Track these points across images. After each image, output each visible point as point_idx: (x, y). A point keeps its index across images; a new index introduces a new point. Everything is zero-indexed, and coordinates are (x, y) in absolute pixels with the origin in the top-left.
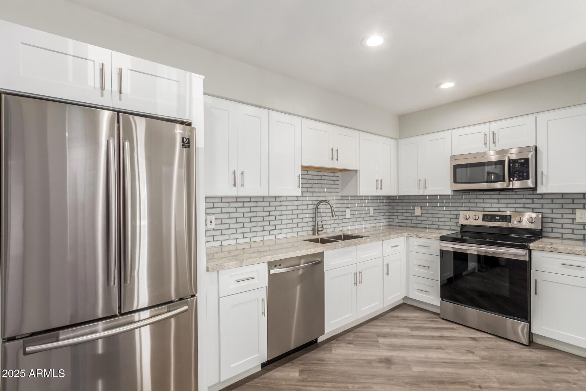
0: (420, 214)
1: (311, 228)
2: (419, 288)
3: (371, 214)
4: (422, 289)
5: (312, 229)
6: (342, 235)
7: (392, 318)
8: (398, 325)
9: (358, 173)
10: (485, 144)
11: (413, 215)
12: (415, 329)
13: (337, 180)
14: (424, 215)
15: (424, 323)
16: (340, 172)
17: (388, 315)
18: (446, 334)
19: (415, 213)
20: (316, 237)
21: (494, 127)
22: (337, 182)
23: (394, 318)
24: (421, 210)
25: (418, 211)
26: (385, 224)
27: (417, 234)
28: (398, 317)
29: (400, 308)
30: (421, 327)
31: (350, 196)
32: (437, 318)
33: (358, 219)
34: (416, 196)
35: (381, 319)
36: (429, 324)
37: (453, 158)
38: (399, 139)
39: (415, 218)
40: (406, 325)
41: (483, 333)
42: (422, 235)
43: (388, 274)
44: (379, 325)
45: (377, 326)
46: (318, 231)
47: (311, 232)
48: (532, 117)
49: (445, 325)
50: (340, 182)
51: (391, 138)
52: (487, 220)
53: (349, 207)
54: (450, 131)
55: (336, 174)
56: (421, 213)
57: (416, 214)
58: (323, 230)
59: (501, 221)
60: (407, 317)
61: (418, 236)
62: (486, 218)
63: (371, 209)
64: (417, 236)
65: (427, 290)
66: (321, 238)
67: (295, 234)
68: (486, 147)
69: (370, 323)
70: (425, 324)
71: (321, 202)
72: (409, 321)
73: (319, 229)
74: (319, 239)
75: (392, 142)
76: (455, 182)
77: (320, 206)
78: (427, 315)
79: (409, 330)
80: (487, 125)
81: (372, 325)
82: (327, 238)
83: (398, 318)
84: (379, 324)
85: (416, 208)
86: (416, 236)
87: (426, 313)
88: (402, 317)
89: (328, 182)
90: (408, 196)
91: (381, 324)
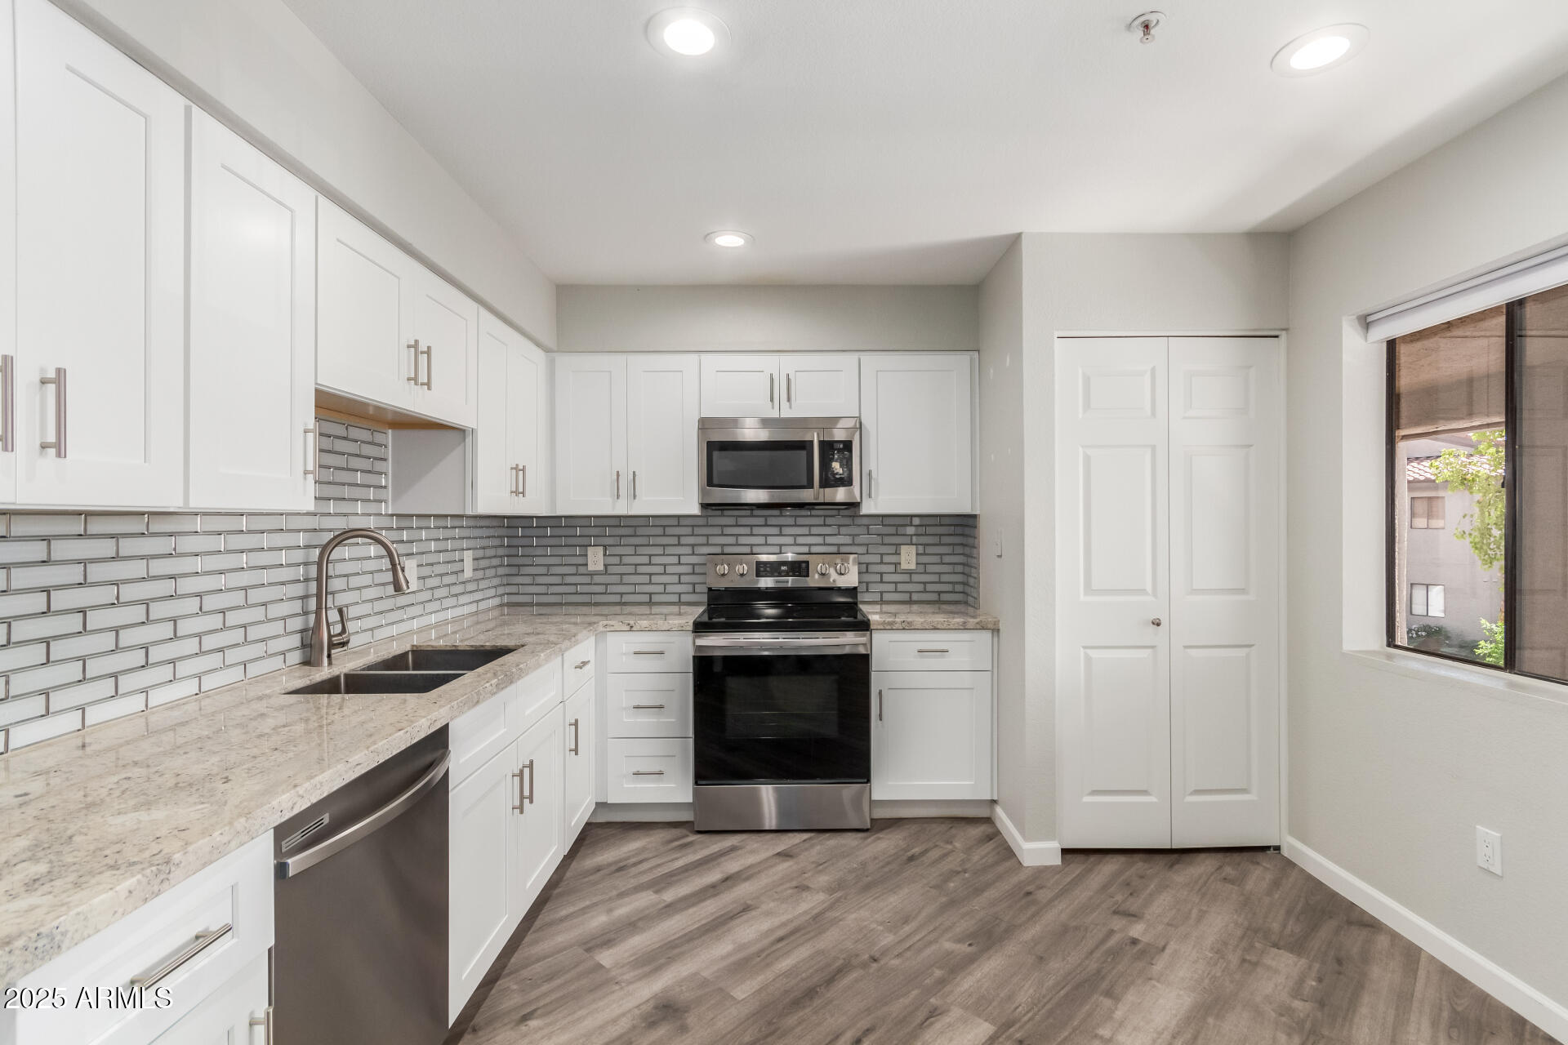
0: (601, 568)
1: (296, 640)
2: (635, 770)
3: (468, 573)
4: (642, 770)
5: (298, 643)
6: (407, 653)
7: (587, 879)
8: (614, 893)
9: (469, 440)
10: (772, 400)
11: (582, 570)
12: (663, 885)
13: (381, 459)
14: (611, 569)
15: (670, 858)
16: (390, 431)
17: (568, 874)
18: (732, 866)
19: (587, 565)
20: (323, 673)
21: (788, 364)
22: (379, 466)
23: (591, 878)
24: (605, 555)
25: (596, 559)
26: (497, 601)
27: (632, 623)
28: (598, 869)
29: (587, 842)
30: (671, 874)
31: (417, 516)
32: (687, 836)
33: (439, 593)
34: (590, 517)
35: (561, 895)
36: (681, 857)
37: (705, 424)
38: (557, 352)
39: (587, 579)
40: (633, 882)
41: (790, 835)
42: (644, 623)
43: (576, 751)
44: (567, 917)
45: (562, 920)
46: (331, 646)
47: (295, 657)
48: (854, 357)
49: (715, 846)
50: (389, 466)
51: (538, 344)
52: (764, 573)
53: (413, 554)
54: (695, 357)
55: (379, 438)
56: (606, 566)
57: (591, 567)
58: (348, 642)
59: (791, 574)
60: (620, 861)
61: (634, 629)
62: (762, 569)
63: (468, 556)
64: (632, 627)
65: (657, 769)
66: (347, 676)
67: (236, 674)
68: (773, 408)
69: (538, 923)
70: (673, 860)
71: (344, 537)
72: (634, 870)
73: (335, 640)
74: (338, 678)
75: (538, 355)
76: (710, 483)
77: (337, 553)
78: (661, 835)
79: (650, 892)
80: (775, 358)
81: (551, 924)
82: (364, 670)
83: (602, 873)
84: (564, 913)
85: (590, 550)
86: (628, 628)
87: (655, 832)
88: (610, 865)
89: (356, 463)
90: (566, 517)
91: (571, 909)
